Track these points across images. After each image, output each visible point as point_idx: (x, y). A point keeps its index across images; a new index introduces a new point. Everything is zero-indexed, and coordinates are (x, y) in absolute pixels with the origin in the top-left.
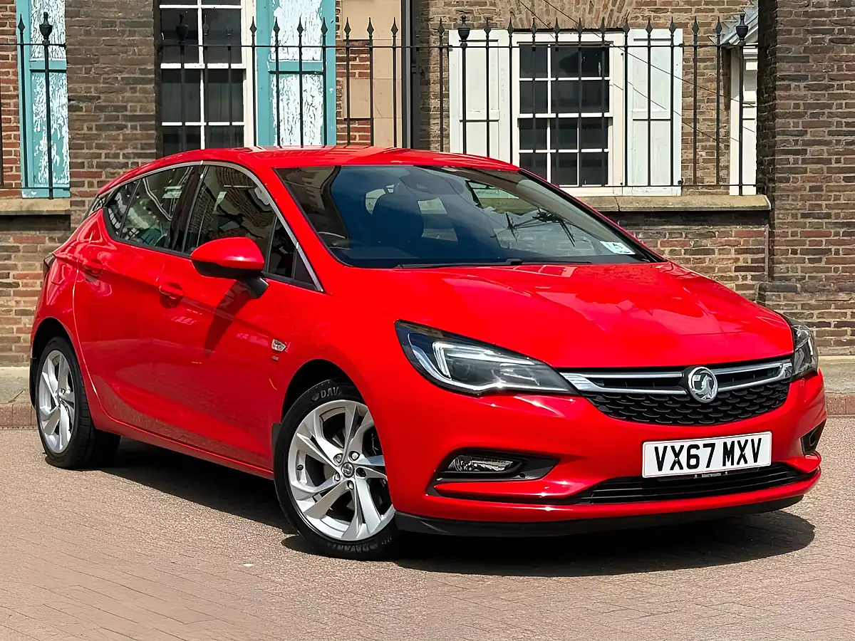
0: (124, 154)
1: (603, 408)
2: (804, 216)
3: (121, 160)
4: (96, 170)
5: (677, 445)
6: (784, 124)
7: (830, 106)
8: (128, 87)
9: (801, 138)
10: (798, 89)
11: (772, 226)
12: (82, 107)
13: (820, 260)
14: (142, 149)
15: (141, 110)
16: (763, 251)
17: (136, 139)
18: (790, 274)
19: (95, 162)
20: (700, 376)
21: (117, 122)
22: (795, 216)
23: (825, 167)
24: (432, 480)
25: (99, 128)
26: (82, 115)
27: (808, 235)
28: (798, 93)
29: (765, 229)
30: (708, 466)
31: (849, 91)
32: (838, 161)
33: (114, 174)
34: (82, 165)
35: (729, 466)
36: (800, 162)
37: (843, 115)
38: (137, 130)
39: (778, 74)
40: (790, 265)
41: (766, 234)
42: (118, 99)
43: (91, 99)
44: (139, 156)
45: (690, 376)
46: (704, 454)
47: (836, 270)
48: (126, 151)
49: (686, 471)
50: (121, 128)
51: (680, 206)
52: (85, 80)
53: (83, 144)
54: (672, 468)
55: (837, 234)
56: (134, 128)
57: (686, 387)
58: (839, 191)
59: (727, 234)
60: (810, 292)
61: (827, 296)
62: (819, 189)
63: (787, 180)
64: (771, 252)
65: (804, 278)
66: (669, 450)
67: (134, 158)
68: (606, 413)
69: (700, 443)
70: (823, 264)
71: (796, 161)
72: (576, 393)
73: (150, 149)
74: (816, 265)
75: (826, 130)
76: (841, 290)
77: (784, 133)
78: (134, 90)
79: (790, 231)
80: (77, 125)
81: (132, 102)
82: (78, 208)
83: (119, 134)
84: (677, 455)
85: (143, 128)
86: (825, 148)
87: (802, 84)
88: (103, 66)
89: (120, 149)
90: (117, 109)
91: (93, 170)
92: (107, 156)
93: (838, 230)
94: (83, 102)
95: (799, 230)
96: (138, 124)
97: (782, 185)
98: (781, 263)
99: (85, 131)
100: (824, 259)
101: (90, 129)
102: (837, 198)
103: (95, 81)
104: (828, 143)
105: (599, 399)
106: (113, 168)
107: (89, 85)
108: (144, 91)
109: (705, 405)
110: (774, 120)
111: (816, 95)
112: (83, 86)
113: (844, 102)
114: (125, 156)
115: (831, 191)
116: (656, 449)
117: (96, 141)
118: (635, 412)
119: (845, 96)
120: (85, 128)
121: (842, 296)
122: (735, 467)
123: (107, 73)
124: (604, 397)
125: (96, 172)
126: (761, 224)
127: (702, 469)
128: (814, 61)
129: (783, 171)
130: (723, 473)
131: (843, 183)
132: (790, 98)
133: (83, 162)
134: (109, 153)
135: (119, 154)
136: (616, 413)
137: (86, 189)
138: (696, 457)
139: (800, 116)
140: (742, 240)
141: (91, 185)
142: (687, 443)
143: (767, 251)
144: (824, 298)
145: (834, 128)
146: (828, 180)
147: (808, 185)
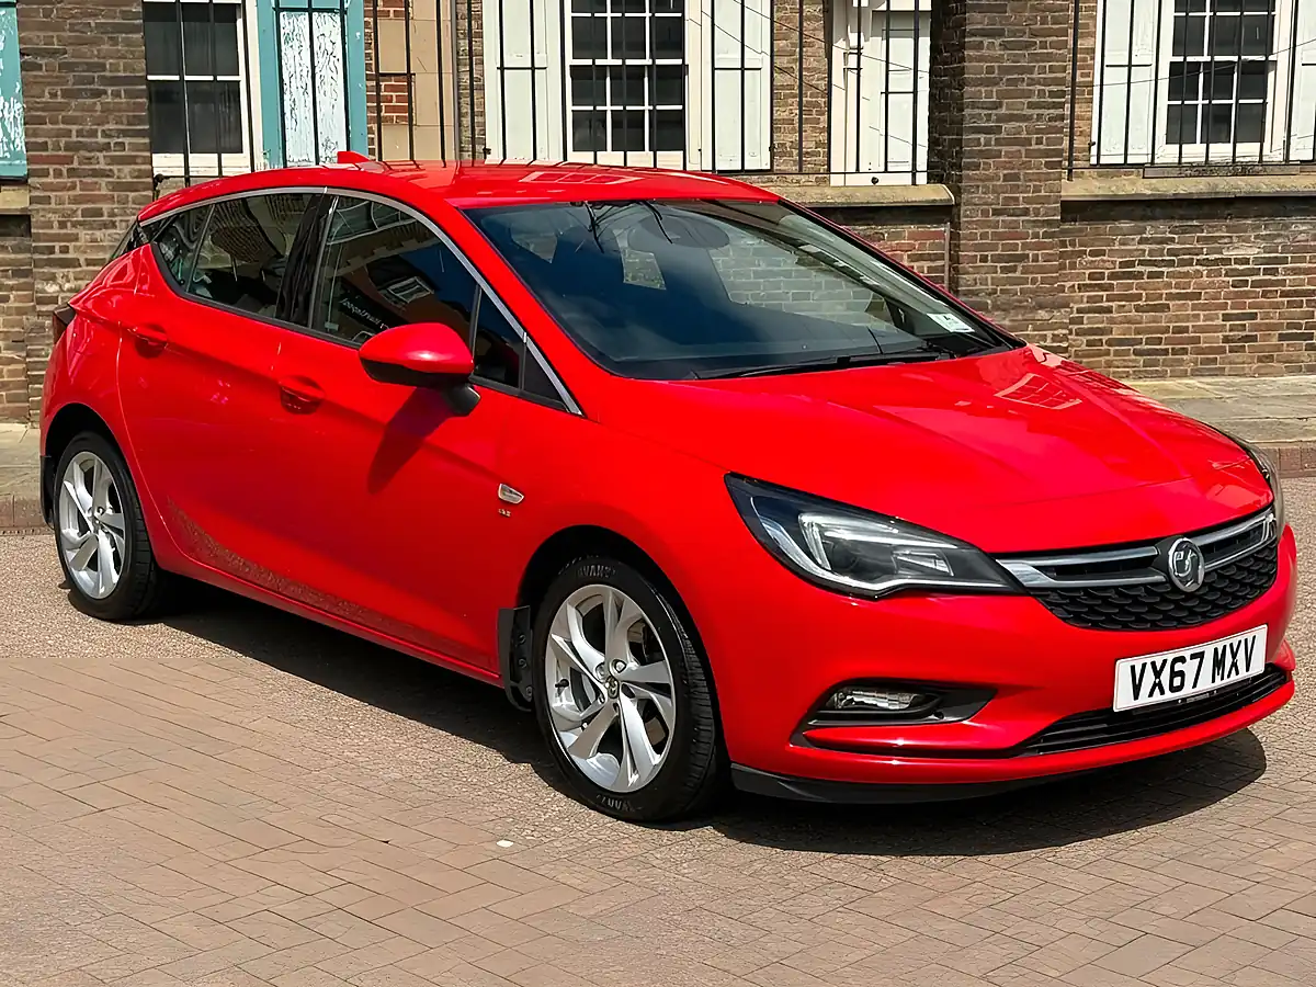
0: (103, 131)
1: (1060, 612)
2: (997, 212)
3: (101, 140)
4: (64, 153)
5: (1158, 660)
6: (974, 93)
7: (1030, 70)
8: (105, 37)
9: (994, 112)
10: (992, 48)
11: (956, 225)
12: (41, 65)
13: (1014, 270)
14: (129, 124)
15: (125, 71)
16: (941, 257)
17: (119, 111)
18: (978, 287)
19: (63, 141)
20: (1182, 553)
21: (92, 87)
22: (984, 212)
23: (1023, 149)
24: (802, 724)
25: (67, 94)
26: (41, 76)
27: (1000, 236)
28: (992, 52)
29: (945, 229)
30: (1195, 686)
31: (1054, 51)
32: (1039, 142)
33: (89, 159)
34: (44, 146)
35: (1219, 683)
36: (993, 143)
37: (1046, 82)
38: (120, 97)
39: (968, 28)
40: (978, 276)
41: (947, 235)
42: (91, 54)
43: (53, 53)
44: (125, 133)
45: (1171, 553)
46: (1189, 668)
47: (1034, 281)
48: (106, 127)
49: (1169, 696)
50: (98, 94)
51: (843, 200)
52: (43, 27)
53: (45, 117)
54: (1151, 695)
55: (1036, 235)
56: (117, 94)
57: (1166, 571)
58: (1040, 181)
59: (898, 236)
60: (1004, 310)
61: (1023, 315)
62: (1016, 177)
63: (977, 167)
64: (954, 259)
65: (995, 292)
66: (1149, 667)
67: (118, 137)
68: (1064, 619)
69: (1186, 653)
70: (1018, 274)
71: (988, 143)
72: (1021, 591)
73: (139, 124)
74: (1010, 275)
75: (1026, 101)
76: (1041, 307)
77: (974, 106)
78: (114, 41)
79: (979, 231)
80: (36, 90)
81: (112, 58)
82: (39, 206)
83: (95, 103)
84: (1158, 674)
85: (129, 94)
86: (1023, 125)
87: (997, 42)
88: (69, 6)
89: (99, 125)
90: (91, 67)
91: (60, 153)
92: (80, 133)
93: (1037, 230)
94: (43, 57)
95: (990, 231)
96: (122, 88)
97: (971, 173)
98: (968, 273)
99: (47, 98)
100: (1020, 269)
101: (53, 95)
102: (1037, 190)
103: (58, 28)
104: (1026, 118)
105: (1054, 598)
106: (89, 151)
107: (51, 34)
108: (128, 43)
109: (1190, 596)
110: (961, 87)
111: (1015, 55)
112: (42, 34)
113: (1048, 64)
114: (105, 134)
115: (1030, 180)
116: (1133, 668)
117: (63, 113)
118: (1102, 614)
119: (1049, 57)
120: (47, 94)
121: (1042, 314)
122: (1227, 681)
123: (73, 17)
124: (1060, 595)
125: (65, 156)
126: (940, 222)
127: (1187, 691)
128: (1012, 11)
129: (972, 154)
130: (1211, 692)
131: (1045, 170)
132: (981, 59)
133: (46, 143)
134: (82, 130)
135: (96, 131)
136: (1078, 617)
137: (50, 179)
138: (1181, 674)
139: (995, 83)
140: (917, 244)
141: (58, 174)
142: (1170, 656)
143: (947, 256)
144: (1020, 317)
145: (1035, 99)
146: (1026, 165)
147: (1002, 173)
